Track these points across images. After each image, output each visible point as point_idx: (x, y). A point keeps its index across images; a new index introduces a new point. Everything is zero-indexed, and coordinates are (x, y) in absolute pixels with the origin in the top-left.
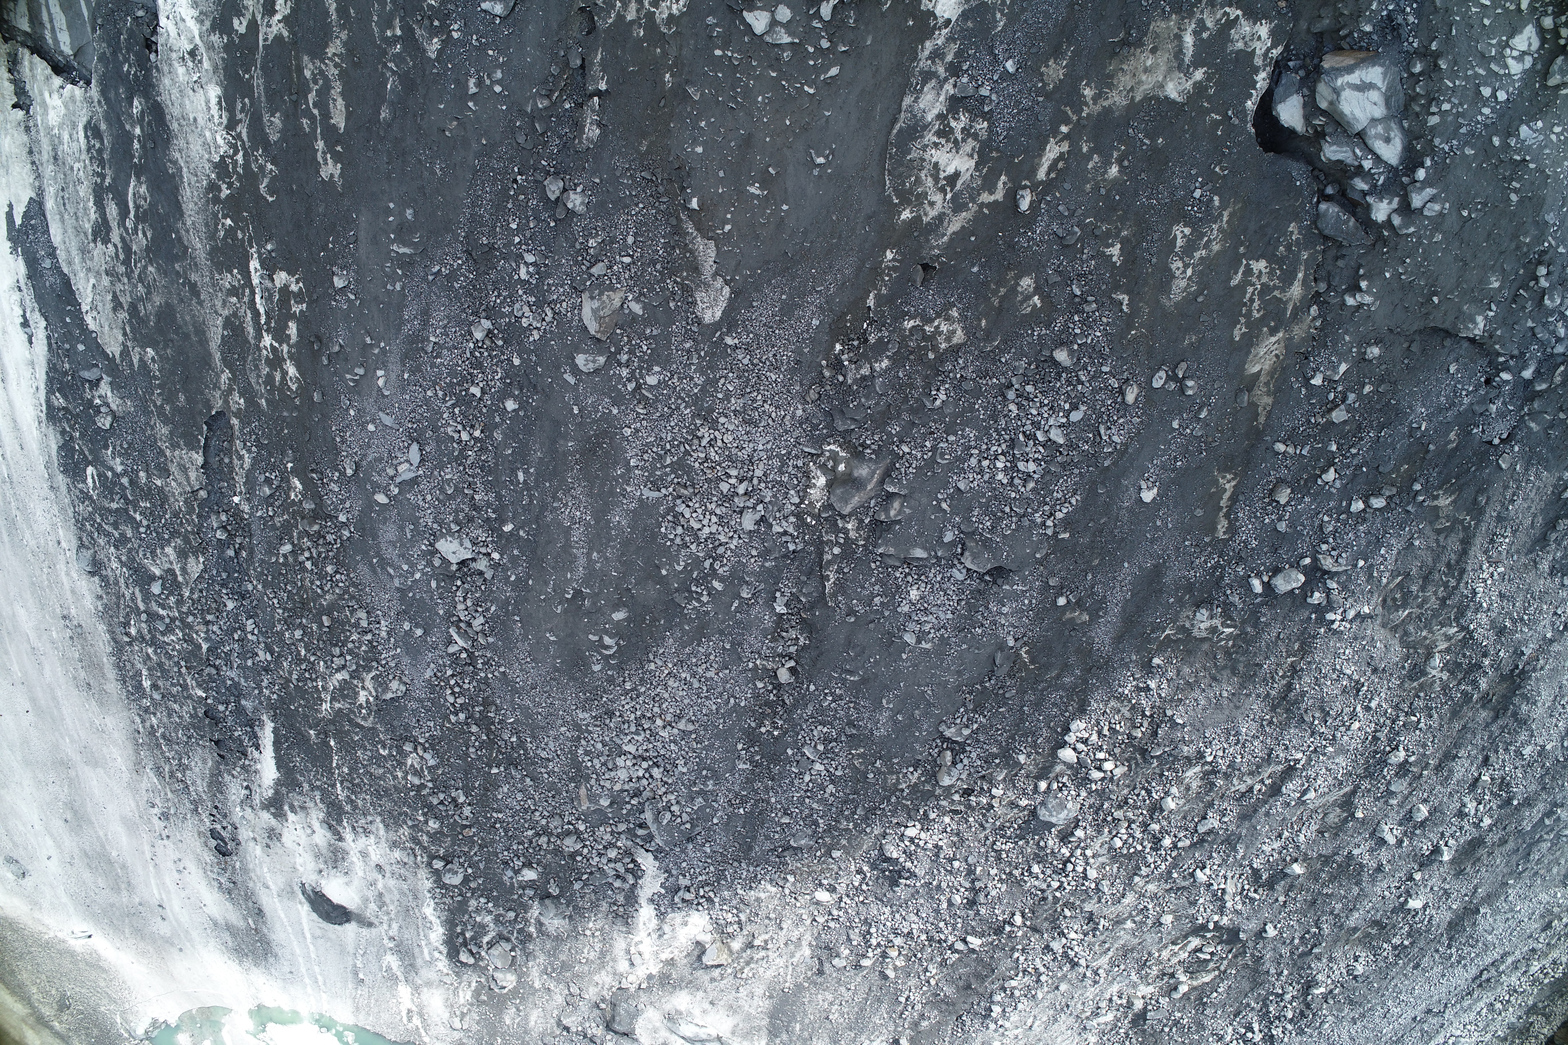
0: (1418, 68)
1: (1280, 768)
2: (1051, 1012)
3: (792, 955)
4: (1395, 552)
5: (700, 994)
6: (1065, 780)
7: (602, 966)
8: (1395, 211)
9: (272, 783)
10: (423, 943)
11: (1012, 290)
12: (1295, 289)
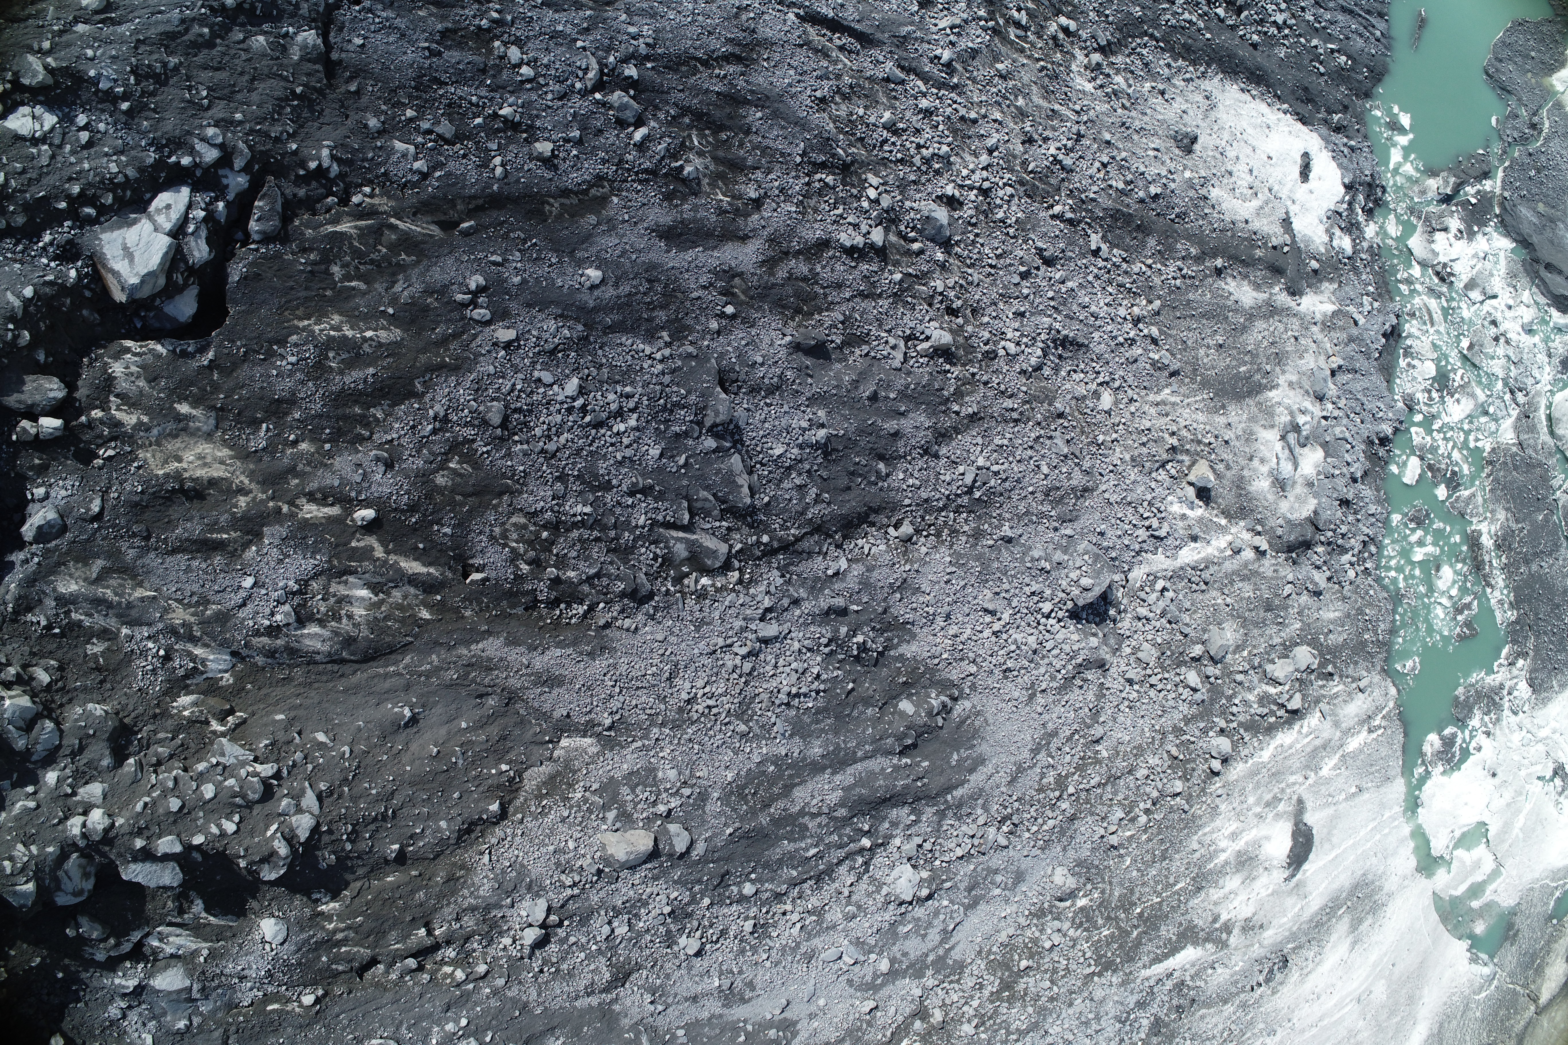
0: (90, 211)
3: (1174, 404)
5: (1246, 473)
6: (902, 228)
7: (1255, 573)
8: (231, 170)
9: (1199, 948)
10: (1298, 746)
11: (453, 490)
12: (345, 227)
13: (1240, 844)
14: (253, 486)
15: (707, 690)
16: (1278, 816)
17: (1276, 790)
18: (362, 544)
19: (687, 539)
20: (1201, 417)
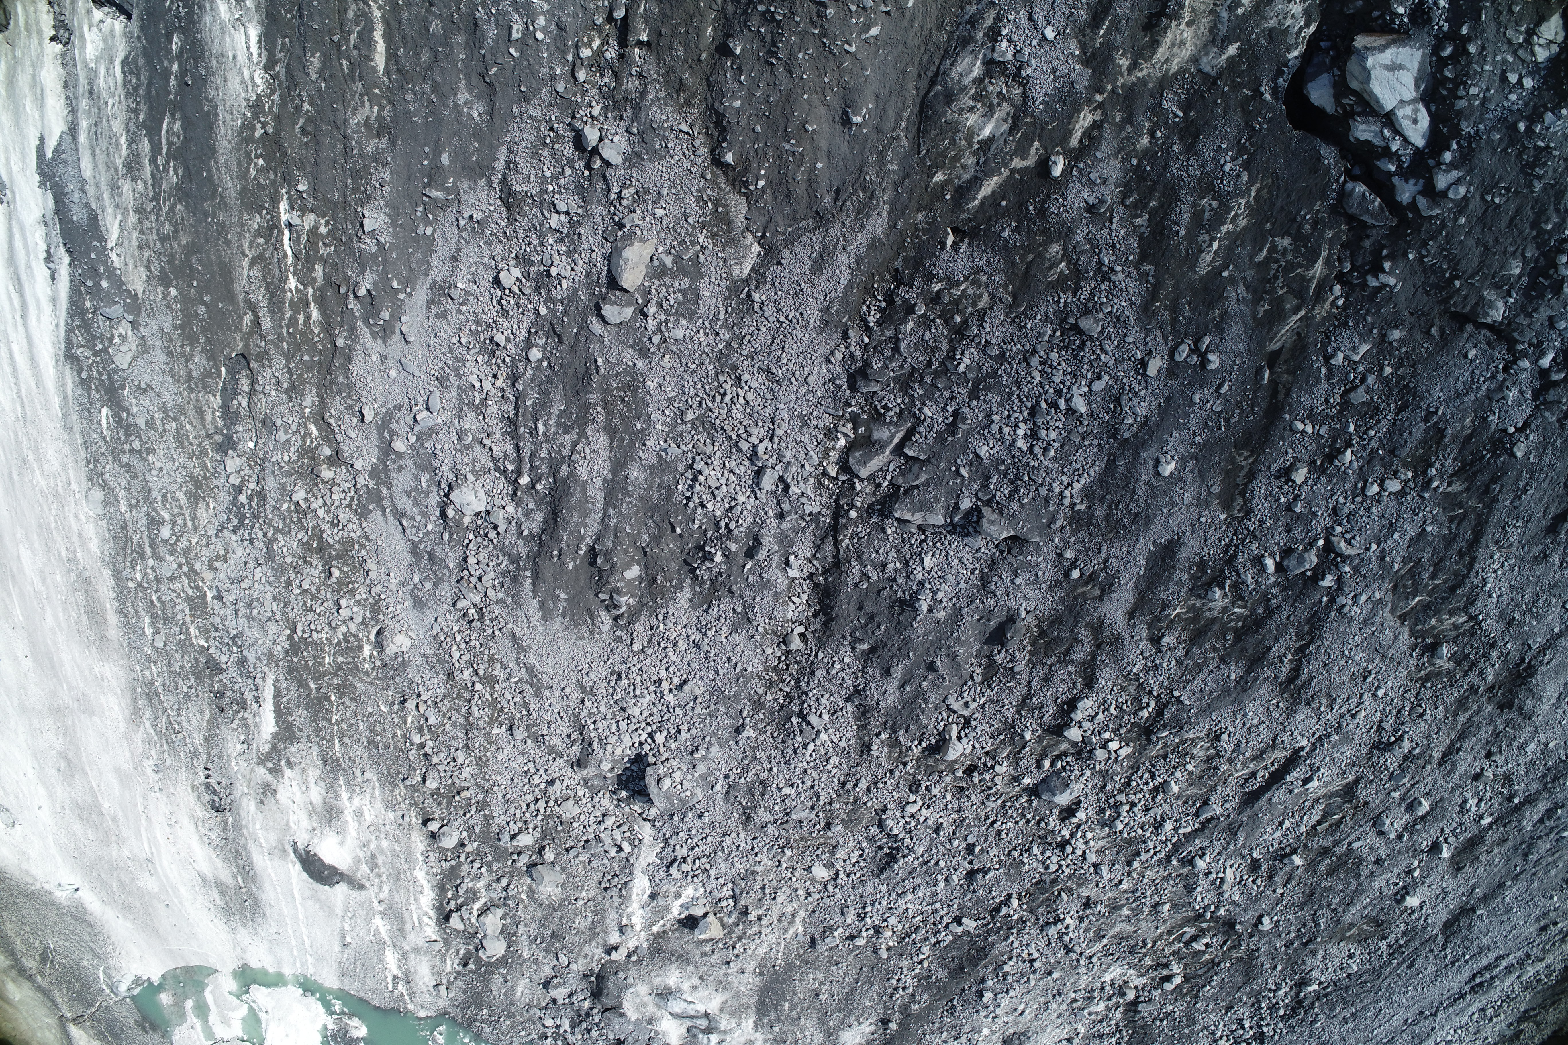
0: (1447, 52)
1: (1284, 755)
2: (1043, 1000)
3: (786, 931)
5: (691, 968)
6: (1069, 759)
7: (593, 936)
9: (269, 737)
10: (414, 907)
11: (1040, 256)
12: (1319, 268)
14: (1133, 78)
18: (1033, 151)
19: (889, 444)
20: (762, 950)
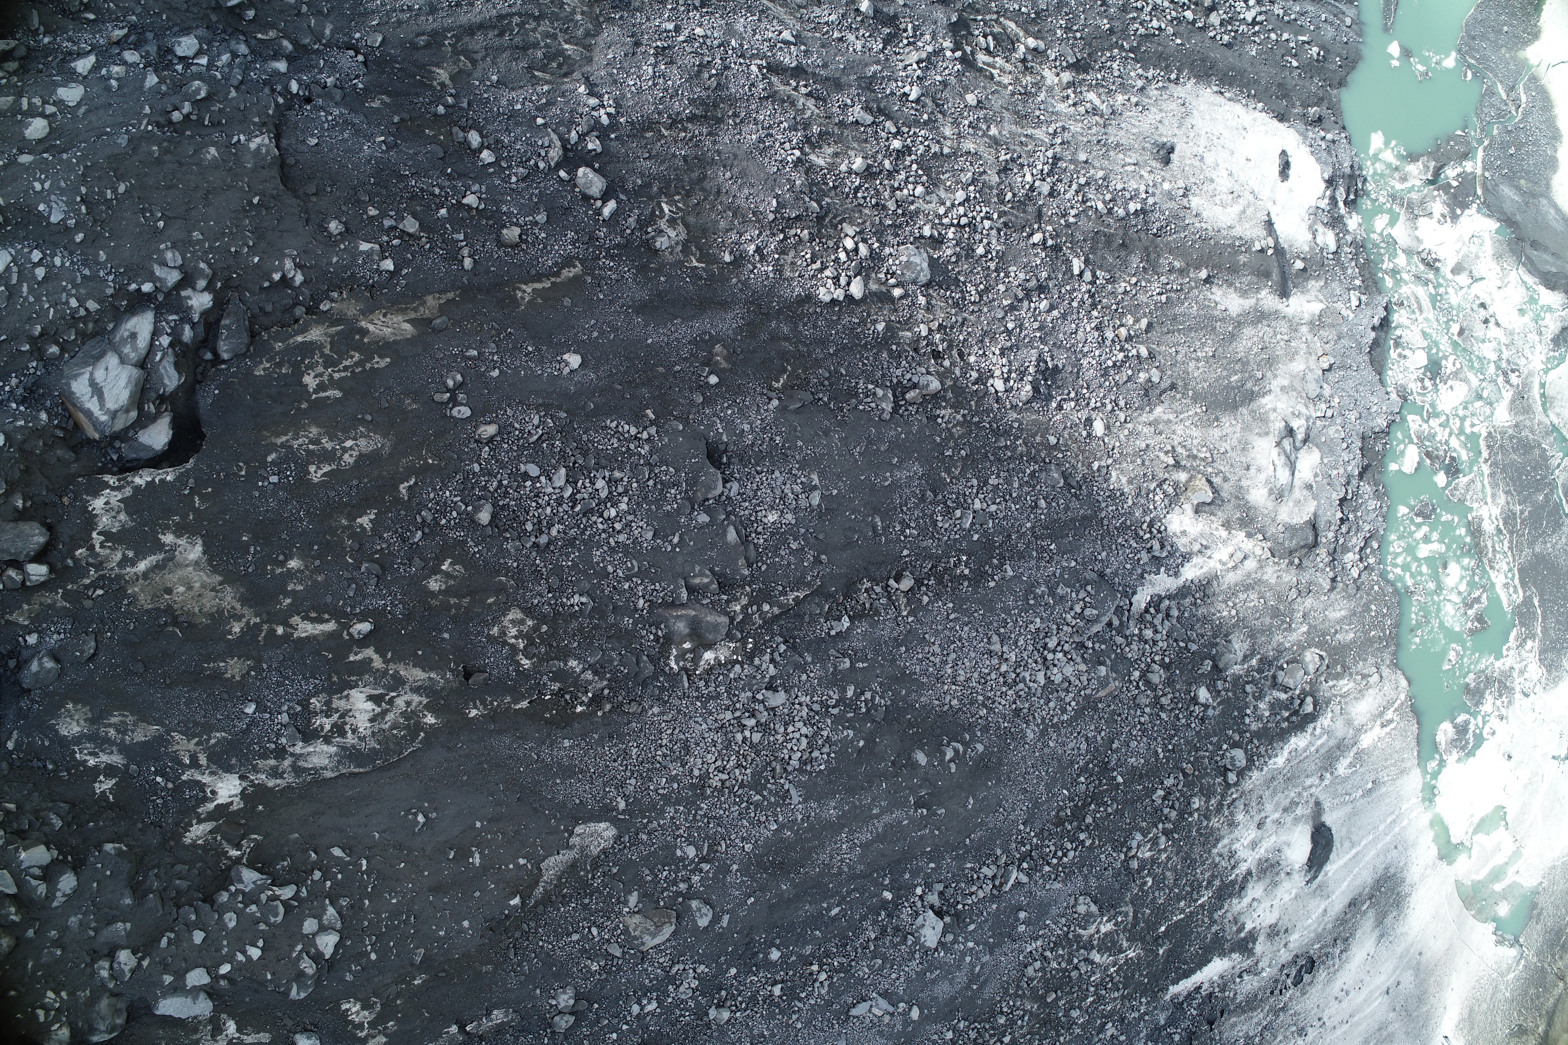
0: (54, 349)
1: (774, 79)
3: (1169, 421)
4: (514, 94)
5: (1244, 483)
7: (1258, 583)
8: (194, 289)
9: (1226, 960)
10: (1313, 749)
11: (447, 594)
12: (315, 334)
13: (1261, 852)
14: (246, 611)
15: (719, 763)
16: (1297, 820)
17: (1293, 794)
18: (359, 657)
19: (686, 616)
